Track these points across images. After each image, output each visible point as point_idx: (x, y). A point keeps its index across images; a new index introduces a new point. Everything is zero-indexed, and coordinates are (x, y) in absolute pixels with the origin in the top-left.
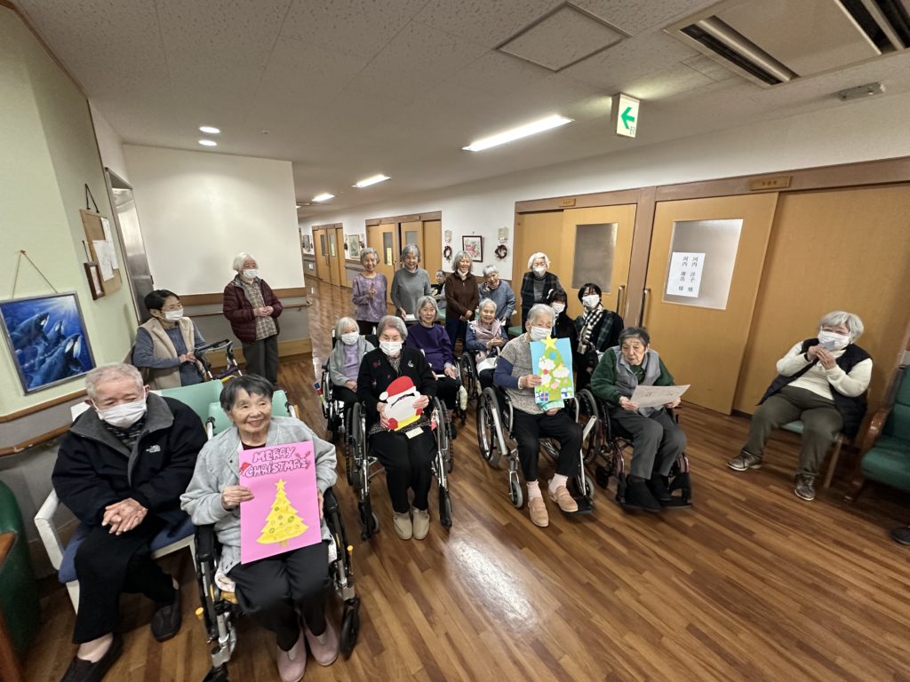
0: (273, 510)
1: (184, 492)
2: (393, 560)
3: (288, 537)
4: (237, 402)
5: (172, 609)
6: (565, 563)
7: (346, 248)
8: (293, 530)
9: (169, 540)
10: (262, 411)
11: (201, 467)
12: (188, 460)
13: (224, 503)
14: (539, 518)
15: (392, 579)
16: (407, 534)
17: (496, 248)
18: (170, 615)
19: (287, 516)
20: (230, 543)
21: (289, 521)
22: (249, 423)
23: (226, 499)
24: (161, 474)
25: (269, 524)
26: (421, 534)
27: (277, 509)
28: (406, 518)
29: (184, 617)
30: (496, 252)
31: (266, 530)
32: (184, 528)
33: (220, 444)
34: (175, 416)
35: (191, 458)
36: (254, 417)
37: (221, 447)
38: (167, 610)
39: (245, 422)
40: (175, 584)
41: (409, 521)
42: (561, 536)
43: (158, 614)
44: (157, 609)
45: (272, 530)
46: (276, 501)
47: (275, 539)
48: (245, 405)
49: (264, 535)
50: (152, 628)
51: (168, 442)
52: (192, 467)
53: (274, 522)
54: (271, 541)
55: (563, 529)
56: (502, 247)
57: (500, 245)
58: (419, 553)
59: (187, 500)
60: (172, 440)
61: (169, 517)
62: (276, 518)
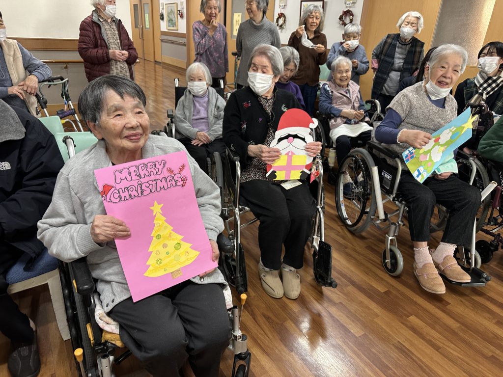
0: (155, 238)
1: (41, 219)
2: (268, 318)
3: (178, 267)
4: (105, 108)
5: (30, 352)
6: (461, 334)
7: (162, 19)
8: (183, 259)
9: (26, 274)
10: (140, 120)
11: (63, 189)
12: (44, 183)
13: (95, 235)
14: (434, 285)
15: (271, 337)
16: (278, 292)
17: (341, 14)
18: (29, 356)
19: (171, 244)
20: (108, 278)
21: (177, 249)
22: (126, 137)
23: (98, 231)
24: (13, 196)
25: (153, 255)
26: (295, 293)
27: (159, 237)
28: (276, 277)
29: (43, 359)
30: (341, 18)
31: (151, 261)
32: (43, 262)
33: (86, 163)
34: (26, 128)
35: (48, 181)
36: (132, 128)
37: (87, 166)
38: (24, 351)
39: (120, 135)
40: (32, 324)
41: (278, 279)
42: (449, 307)
43: (15, 354)
44: (14, 348)
45: (159, 261)
46: (156, 227)
47: (165, 270)
48: (118, 111)
49: (151, 268)
50: (9, 367)
51: (20, 159)
52: (50, 194)
53: (158, 253)
54: (161, 273)
55: (450, 301)
56: (348, 13)
57: (345, 10)
58: (294, 313)
59: (46, 228)
60: (25, 157)
61: (25, 247)
62: (160, 248)
